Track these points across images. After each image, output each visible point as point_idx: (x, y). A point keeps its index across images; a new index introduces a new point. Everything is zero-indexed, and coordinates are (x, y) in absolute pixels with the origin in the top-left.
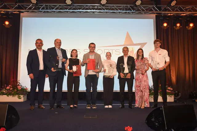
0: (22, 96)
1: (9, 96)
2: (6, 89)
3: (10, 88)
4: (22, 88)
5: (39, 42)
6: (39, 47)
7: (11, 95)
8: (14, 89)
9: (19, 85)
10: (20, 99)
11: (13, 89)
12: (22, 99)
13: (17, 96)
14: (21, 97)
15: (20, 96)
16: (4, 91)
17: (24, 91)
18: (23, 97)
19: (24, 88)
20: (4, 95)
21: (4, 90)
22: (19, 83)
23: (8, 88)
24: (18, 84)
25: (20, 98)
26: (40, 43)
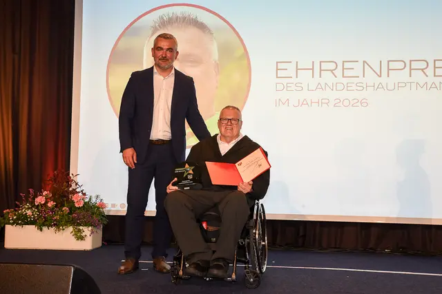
0: (87, 231)
1: (45, 229)
2: (32, 203)
3: (46, 202)
4: (87, 200)
5: (164, 44)
6: (163, 64)
7: (49, 226)
8: (59, 205)
9: (74, 192)
10: (79, 242)
11: (56, 206)
12: (88, 241)
13: (71, 229)
14: (83, 234)
15: (79, 231)
16: (29, 212)
17: (93, 214)
18: (92, 232)
19: (94, 200)
20: (28, 223)
21: (29, 208)
22: (77, 184)
23: (40, 200)
24: (74, 186)
25: (81, 238)
26: (168, 49)
